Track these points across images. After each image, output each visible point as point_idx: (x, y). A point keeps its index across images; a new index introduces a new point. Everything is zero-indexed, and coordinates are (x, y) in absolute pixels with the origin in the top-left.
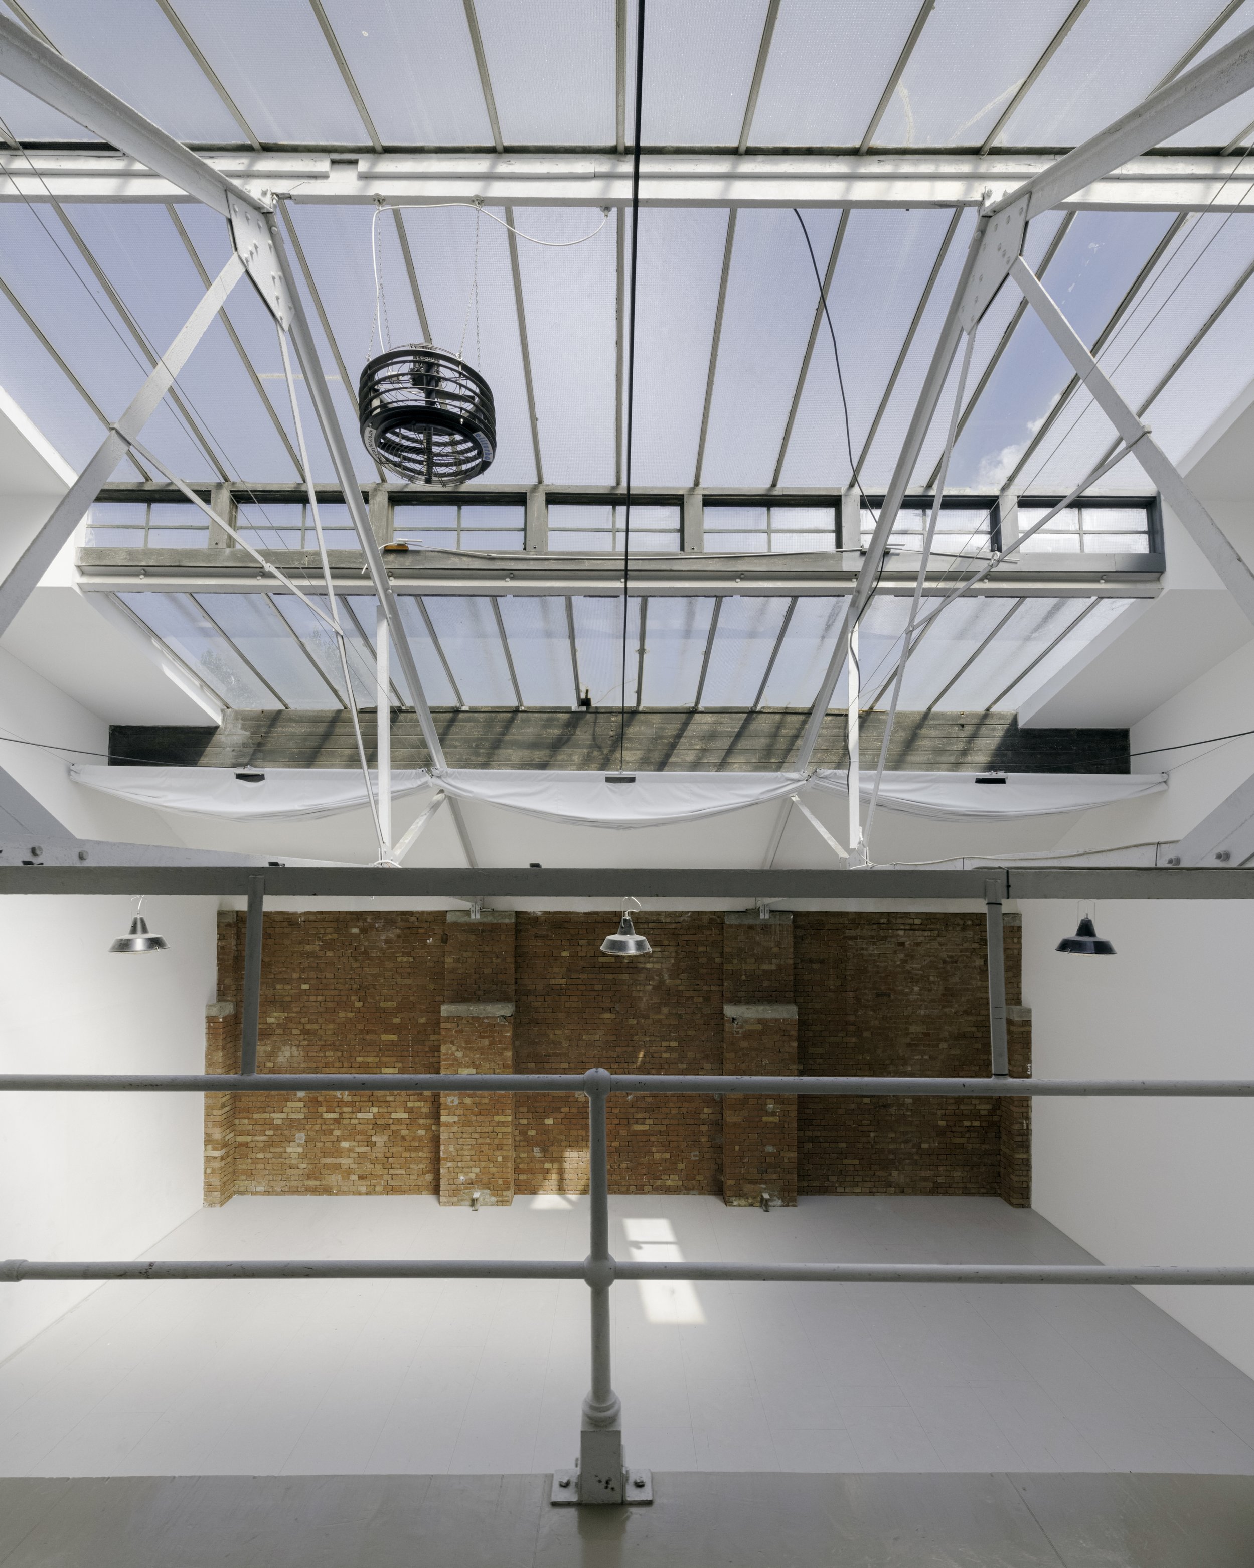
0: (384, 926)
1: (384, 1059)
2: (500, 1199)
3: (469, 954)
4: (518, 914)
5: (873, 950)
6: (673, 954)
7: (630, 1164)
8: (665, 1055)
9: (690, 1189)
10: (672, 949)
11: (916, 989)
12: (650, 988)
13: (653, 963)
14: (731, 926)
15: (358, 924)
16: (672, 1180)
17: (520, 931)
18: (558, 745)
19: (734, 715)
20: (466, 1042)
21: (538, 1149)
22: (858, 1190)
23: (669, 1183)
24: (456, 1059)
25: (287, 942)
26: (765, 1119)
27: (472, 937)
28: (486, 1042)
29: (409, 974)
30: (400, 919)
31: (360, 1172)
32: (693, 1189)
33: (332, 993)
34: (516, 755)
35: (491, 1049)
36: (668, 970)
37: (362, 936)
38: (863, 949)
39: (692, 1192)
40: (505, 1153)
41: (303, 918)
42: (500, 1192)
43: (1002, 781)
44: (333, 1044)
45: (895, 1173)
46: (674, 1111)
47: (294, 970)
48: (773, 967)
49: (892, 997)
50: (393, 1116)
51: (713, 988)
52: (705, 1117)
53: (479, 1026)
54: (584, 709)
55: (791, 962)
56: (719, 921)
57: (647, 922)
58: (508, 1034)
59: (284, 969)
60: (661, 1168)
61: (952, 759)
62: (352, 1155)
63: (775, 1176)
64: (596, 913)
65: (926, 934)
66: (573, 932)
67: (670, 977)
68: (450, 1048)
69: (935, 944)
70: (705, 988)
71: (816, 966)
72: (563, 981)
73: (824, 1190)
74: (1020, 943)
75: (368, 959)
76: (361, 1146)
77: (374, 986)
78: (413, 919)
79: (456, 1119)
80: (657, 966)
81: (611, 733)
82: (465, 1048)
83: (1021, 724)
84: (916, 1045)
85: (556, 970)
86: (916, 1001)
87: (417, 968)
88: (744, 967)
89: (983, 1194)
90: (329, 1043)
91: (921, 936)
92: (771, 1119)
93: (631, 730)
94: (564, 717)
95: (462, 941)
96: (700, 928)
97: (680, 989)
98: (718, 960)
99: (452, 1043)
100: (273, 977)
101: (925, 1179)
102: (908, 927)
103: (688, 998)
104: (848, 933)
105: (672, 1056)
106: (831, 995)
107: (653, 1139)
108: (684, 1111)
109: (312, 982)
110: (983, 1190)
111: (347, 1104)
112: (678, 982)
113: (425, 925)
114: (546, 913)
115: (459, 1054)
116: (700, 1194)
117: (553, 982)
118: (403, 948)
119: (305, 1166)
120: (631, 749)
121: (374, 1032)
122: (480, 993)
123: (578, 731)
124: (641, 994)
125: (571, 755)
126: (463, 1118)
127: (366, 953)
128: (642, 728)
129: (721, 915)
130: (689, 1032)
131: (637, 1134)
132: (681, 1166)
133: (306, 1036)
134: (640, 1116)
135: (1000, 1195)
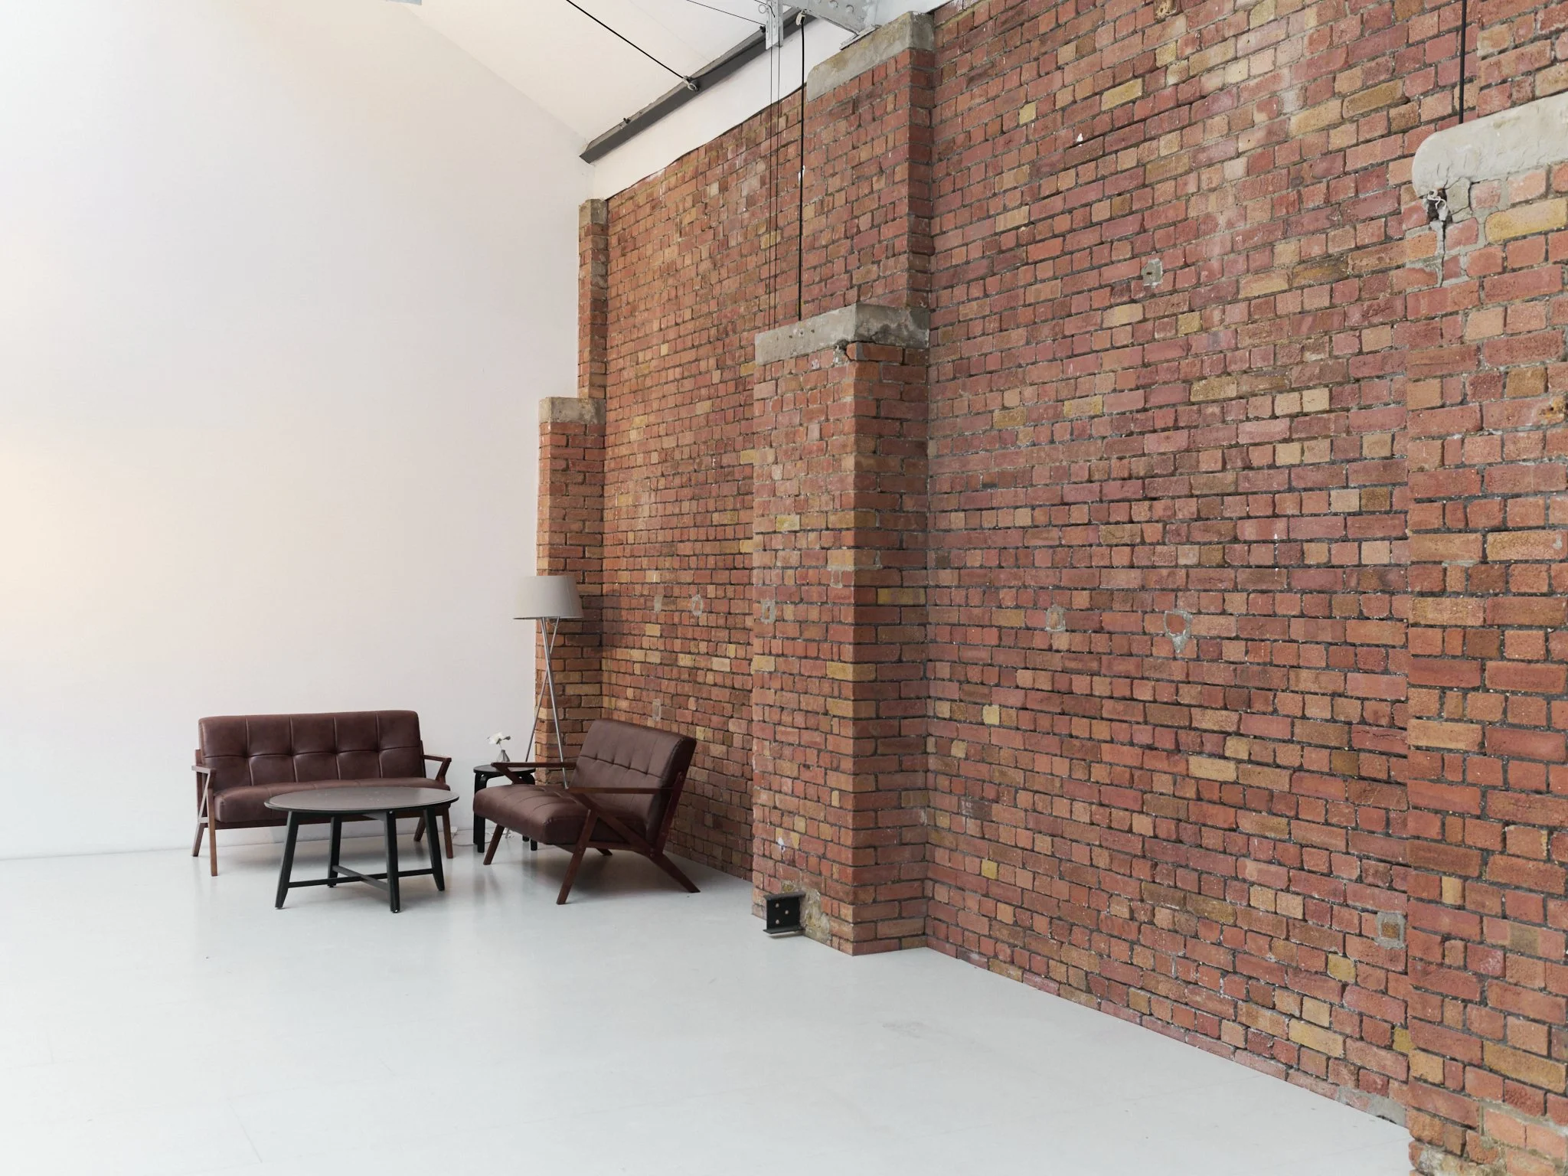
8: (1288, 455)
9: (1370, 1088)
12: (1236, 168)
16: (1310, 1027)
23: (1302, 1033)
24: (773, 488)
32: (1384, 1091)
35: (823, 452)
53: (805, 383)
60: (1274, 959)
68: (766, 457)
99: (769, 440)
105: (1309, 458)
107: (1248, 822)
131: (1205, 793)
134: (1208, 720)
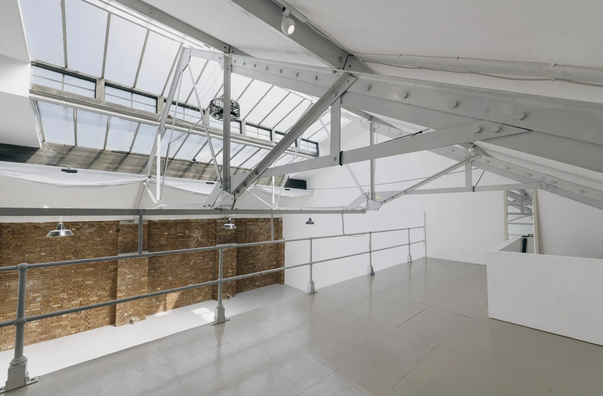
0: (88, 227)
1: (87, 278)
2: (142, 318)
3: (129, 235)
4: (149, 221)
5: (253, 228)
6: (202, 232)
7: (186, 297)
8: (199, 261)
10: (202, 230)
11: (262, 237)
12: (194, 242)
13: (195, 234)
14: (219, 223)
15: (75, 227)
16: (200, 298)
17: (150, 227)
18: (185, 171)
19: (234, 168)
20: (129, 266)
21: (154, 299)
22: (249, 289)
23: (199, 299)
24: (125, 273)
25: (32, 235)
26: (228, 275)
27: (131, 230)
28: (138, 265)
29: (100, 244)
30: (96, 224)
31: (72, 325)
33: (60, 255)
34: (172, 173)
35: (140, 267)
36: (200, 236)
37: (77, 231)
38: (251, 227)
39: (206, 300)
40: (144, 302)
41: (43, 225)
42: (142, 316)
43: (289, 190)
44: (59, 276)
45: (257, 283)
46: (201, 278)
47: (37, 247)
48: (230, 233)
49: (257, 239)
50: (90, 299)
51: (213, 240)
52: (210, 277)
53: (135, 260)
54: (194, 161)
55: (234, 232)
56: (215, 221)
57: (194, 223)
58: (147, 261)
59: (30, 247)
60: (196, 295)
61: (278, 184)
62: (68, 319)
63: (230, 290)
64: (177, 220)
65: (264, 223)
66: (169, 226)
67: (201, 238)
68: (122, 269)
69: (266, 225)
70: (211, 241)
71: (240, 232)
72: (165, 242)
73: (241, 291)
74: (282, 224)
75: (79, 240)
76: (73, 314)
77: (82, 251)
78: (103, 224)
79: (124, 294)
80: (197, 235)
81: (201, 169)
82: (129, 268)
83: (290, 178)
84: (262, 250)
85: (162, 239)
86: (262, 239)
87: (104, 242)
88: (222, 234)
89: (275, 284)
90: (56, 276)
91: (263, 224)
92: (230, 274)
93: (207, 169)
94: (188, 163)
95: (126, 231)
96: (210, 224)
97: (204, 241)
98: (215, 233)
99: (123, 267)
100: (23, 251)
101: (263, 283)
102: (260, 222)
103: (206, 244)
104: (248, 224)
105: (201, 261)
106: (243, 240)
108: (204, 277)
109: (47, 251)
110: (275, 283)
111: (66, 299)
112: (203, 239)
113: (109, 226)
114: (159, 220)
115: (126, 271)
116: (208, 300)
117: (161, 243)
118: (98, 235)
119: (40, 330)
120: (207, 174)
121: (82, 268)
122: (134, 249)
123: (192, 167)
124: (191, 244)
125: (189, 174)
126: (127, 293)
127: (79, 238)
128: (210, 169)
129: (215, 220)
130: (206, 254)
132: (203, 293)
133: (43, 275)
135: (278, 283)
